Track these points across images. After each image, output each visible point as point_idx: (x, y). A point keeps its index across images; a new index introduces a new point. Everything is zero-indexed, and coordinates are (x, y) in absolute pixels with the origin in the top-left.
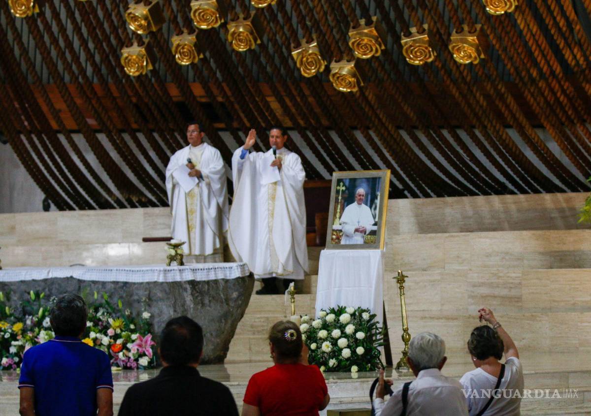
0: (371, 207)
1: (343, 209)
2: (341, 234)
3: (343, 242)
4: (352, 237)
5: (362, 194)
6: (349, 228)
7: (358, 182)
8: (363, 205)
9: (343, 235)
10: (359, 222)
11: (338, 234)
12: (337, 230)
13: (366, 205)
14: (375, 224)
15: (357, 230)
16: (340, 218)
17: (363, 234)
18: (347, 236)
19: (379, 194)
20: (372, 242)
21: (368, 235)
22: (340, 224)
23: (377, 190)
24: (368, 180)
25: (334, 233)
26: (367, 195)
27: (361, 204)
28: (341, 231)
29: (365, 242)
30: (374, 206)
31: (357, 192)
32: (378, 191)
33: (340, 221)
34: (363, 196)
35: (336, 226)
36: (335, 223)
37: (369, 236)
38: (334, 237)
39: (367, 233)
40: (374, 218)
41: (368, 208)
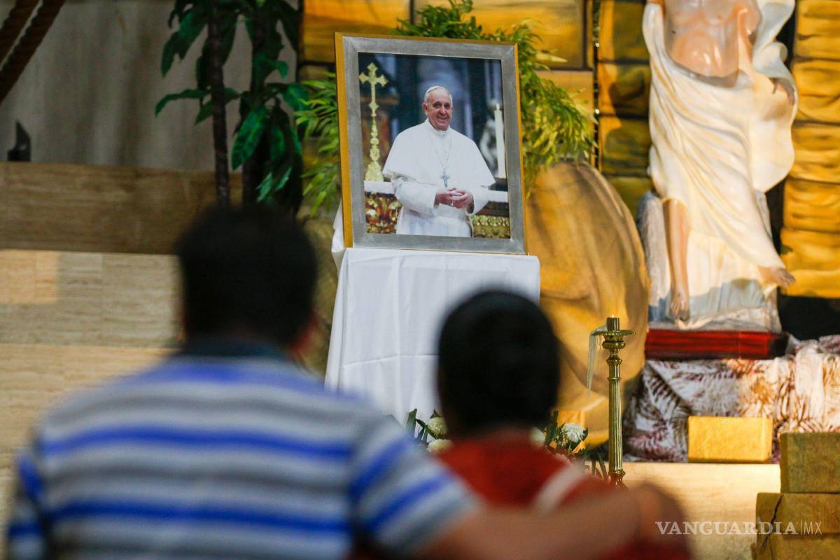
0: (477, 140)
1: (388, 139)
2: (393, 206)
3: (402, 228)
4: (432, 216)
5: (443, 100)
6: (417, 192)
7: (424, 68)
8: (452, 133)
9: (399, 208)
10: (445, 178)
11: (384, 205)
12: (379, 195)
13: (463, 131)
14: (501, 186)
15: (441, 199)
16: (383, 161)
17: (464, 211)
18: (414, 213)
19: (496, 104)
20: (496, 234)
21: (478, 214)
22: (387, 180)
23: (488, 94)
24: (456, 64)
25: (371, 202)
26: (459, 105)
27: (444, 129)
28: (391, 198)
29: (474, 234)
30: (486, 138)
31: (427, 95)
32: (492, 97)
33: (385, 171)
34: (447, 106)
35: (374, 183)
36: (368, 174)
37: (484, 218)
38: (372, 213)
39: (477, 208)
40: (493, 168)
41: (467, 142)
